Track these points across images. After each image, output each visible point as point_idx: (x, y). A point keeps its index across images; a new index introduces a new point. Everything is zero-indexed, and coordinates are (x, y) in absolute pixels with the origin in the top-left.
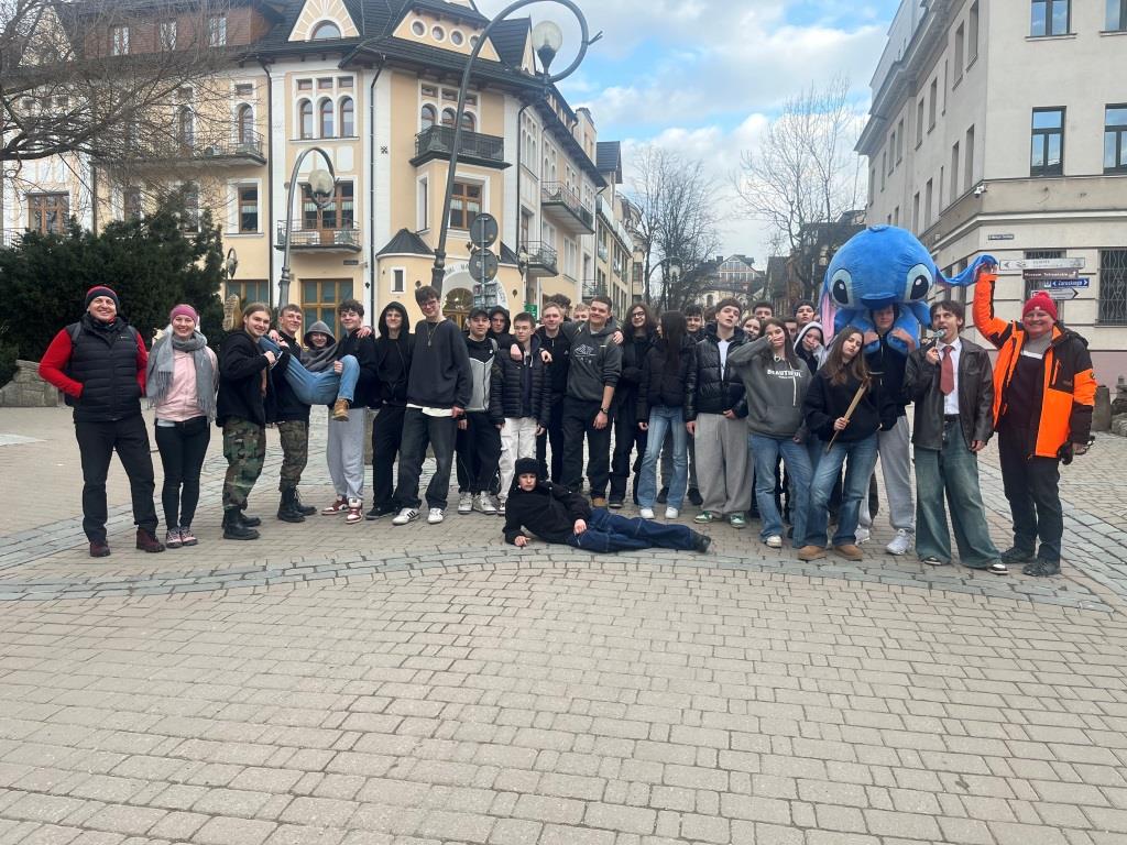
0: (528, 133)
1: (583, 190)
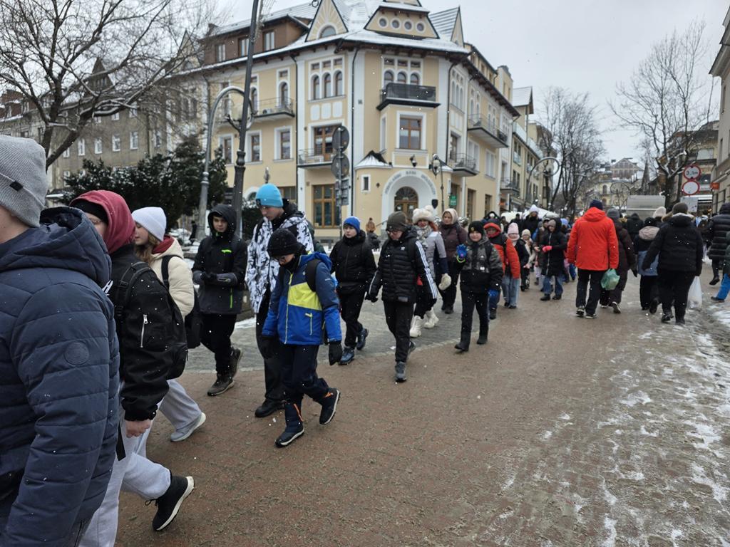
0: (456, 83)
1: (501, 119)
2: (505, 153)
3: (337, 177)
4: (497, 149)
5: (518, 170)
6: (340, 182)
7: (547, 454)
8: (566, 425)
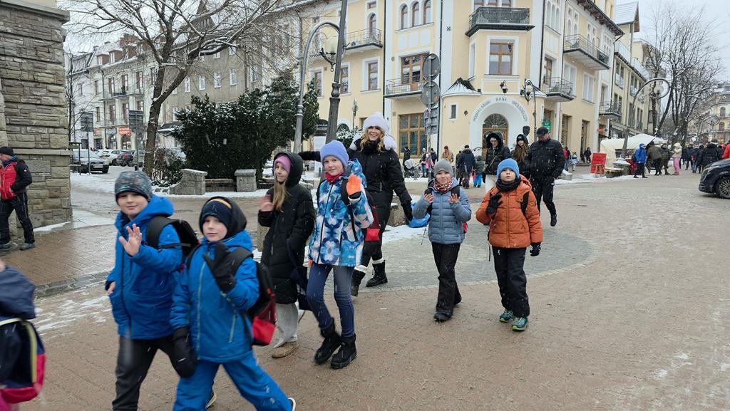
0: (552, 4)
1: (603, 39)
2: (605, 76)
3: (427, 105)
4: (596, 72)
5: (620, 93)
6: (430, 110)
7: (663, 393)
8: (683, 364)
